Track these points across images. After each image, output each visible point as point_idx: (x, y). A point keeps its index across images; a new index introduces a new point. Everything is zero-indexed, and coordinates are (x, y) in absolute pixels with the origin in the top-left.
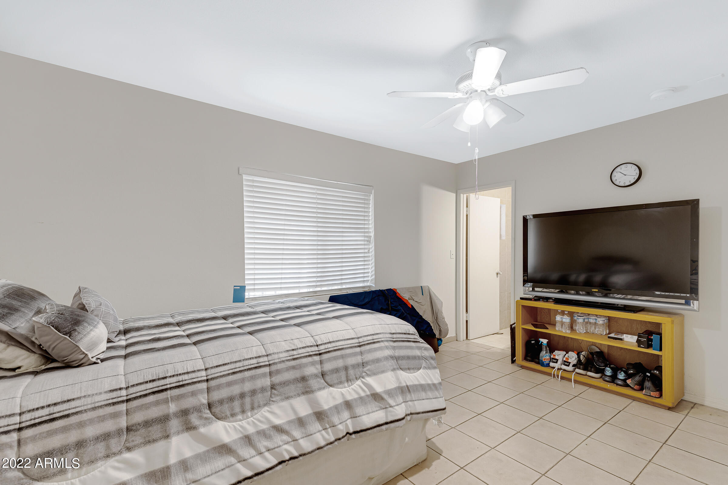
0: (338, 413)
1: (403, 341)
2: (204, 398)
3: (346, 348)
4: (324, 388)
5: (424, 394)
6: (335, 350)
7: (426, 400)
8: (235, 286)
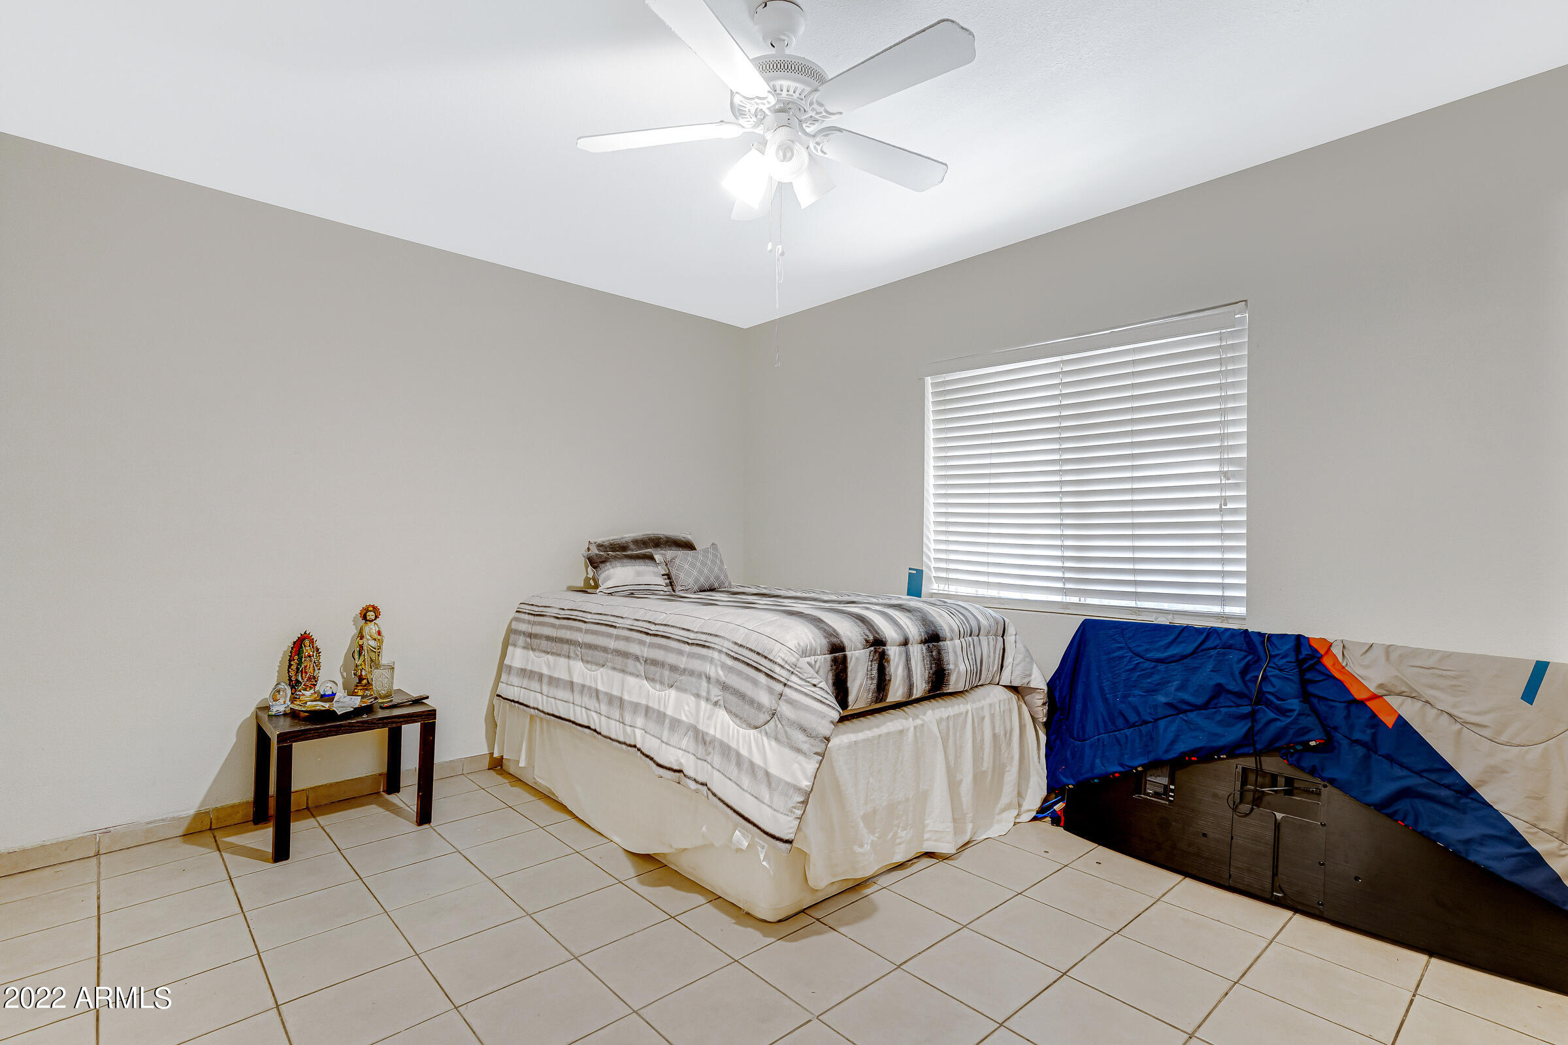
0: (635, 712)
1: (748, 664)
2: (581, 637)
3: (673, 639)
4: (637, 676)
5: (736, 771)
6: (663, 636)
7: (734, 785)
8: (910, 569)
